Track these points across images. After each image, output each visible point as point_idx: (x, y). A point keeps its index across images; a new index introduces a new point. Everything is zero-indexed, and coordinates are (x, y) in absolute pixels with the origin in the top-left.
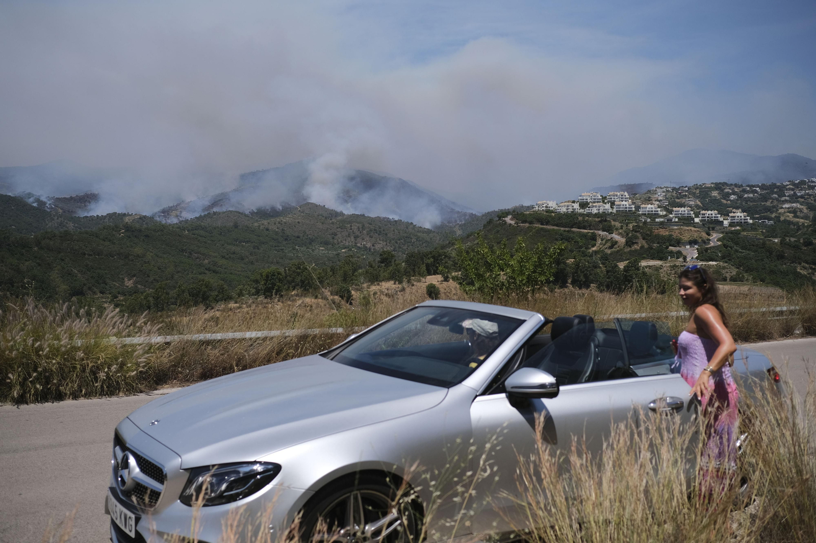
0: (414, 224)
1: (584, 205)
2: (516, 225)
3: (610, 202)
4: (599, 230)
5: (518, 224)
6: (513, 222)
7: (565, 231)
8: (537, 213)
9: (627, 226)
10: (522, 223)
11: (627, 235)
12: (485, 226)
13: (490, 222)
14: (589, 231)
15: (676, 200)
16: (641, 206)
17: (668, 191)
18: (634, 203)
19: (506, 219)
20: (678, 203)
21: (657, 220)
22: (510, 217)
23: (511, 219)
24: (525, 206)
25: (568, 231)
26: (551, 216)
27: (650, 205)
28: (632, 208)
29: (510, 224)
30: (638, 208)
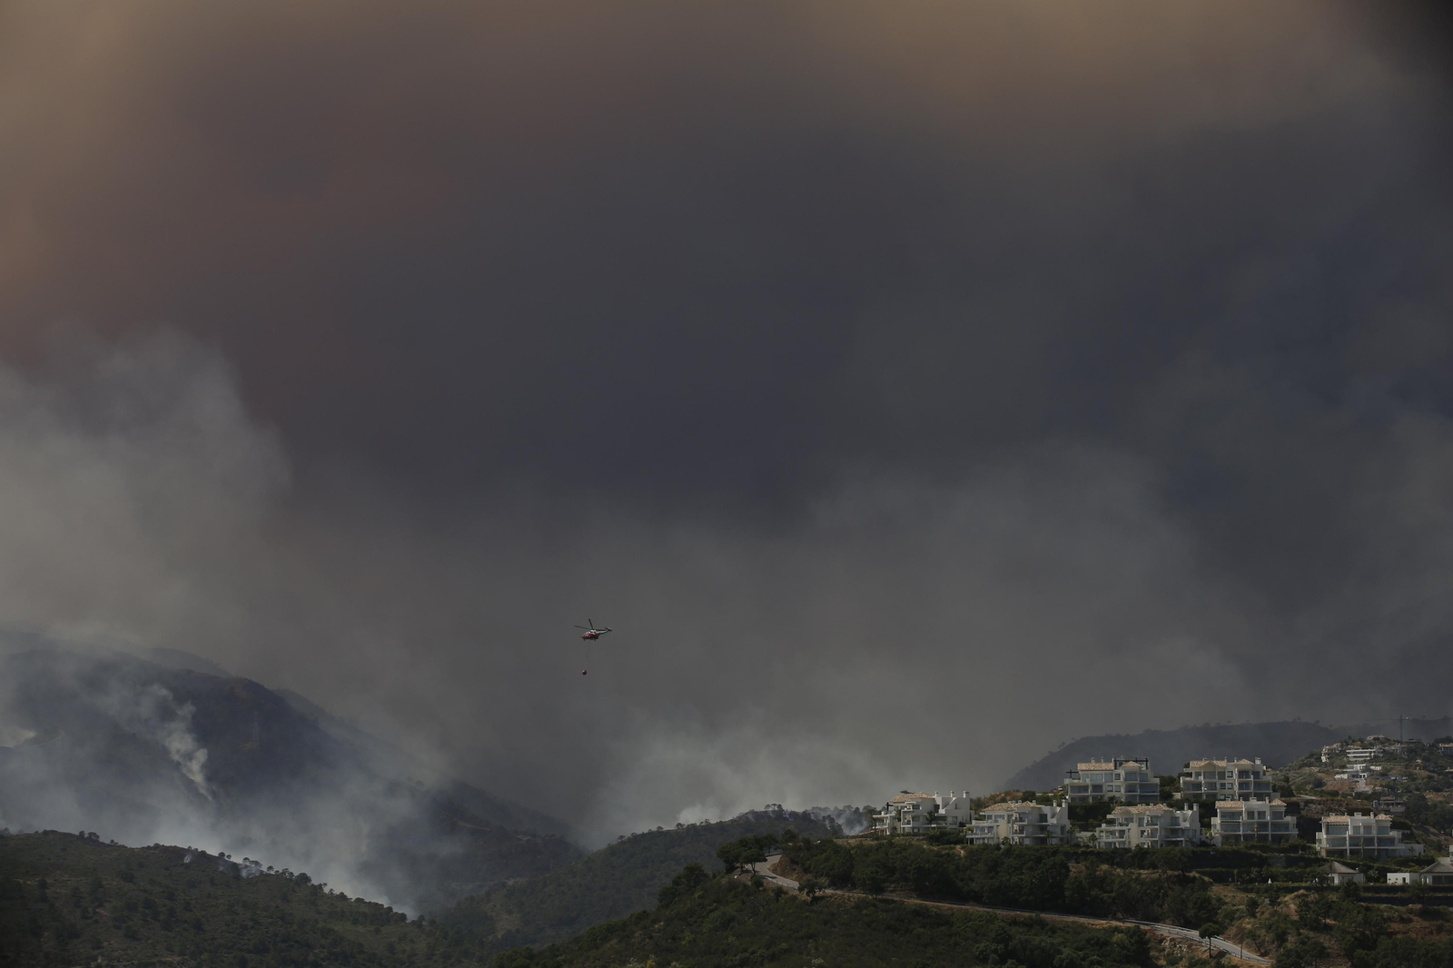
0: (315, 882)
1: (1091, 811)
2: (804, 896)
3: (1197, 798)
4: (1157, 920)
5: (811, 890)
6: (790, 883)
7: (1015, 922)
8: (891, 844)
9: (1273, 902)
10: (833, 885)
11: (1281, 938)
12: (668, 897)
13: (694, 876)
14: (1115, 923)
15: (1430, 796)
16: (1325, 820)
17: (1390, 757)
18: (1292, 808)
19: (759, 867)
20: (1435, 806)
21: (1394, 878)
22: (774, 859)
23: (781, 870)
24: (793, 814)
25: (1029, 925)
26: (950, 857)
27: (1358, 816)
28: (1286, 826)
29: (780, 891)
30: (1309, 827)
